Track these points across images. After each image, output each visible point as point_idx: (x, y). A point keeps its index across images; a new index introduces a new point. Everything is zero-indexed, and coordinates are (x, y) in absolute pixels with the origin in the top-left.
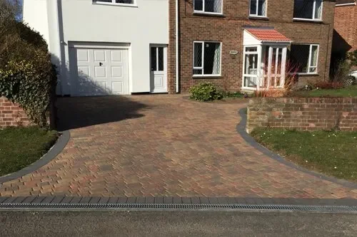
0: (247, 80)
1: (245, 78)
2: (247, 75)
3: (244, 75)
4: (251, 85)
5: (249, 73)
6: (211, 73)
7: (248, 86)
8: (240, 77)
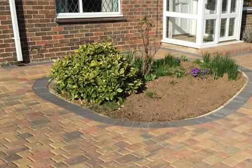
0: (170, 23)
1: (168, 18)
2: (171, 14)
3: (166, 14)
4: (177, 33)
5: (174, 10)
6: (99, 10)
7: (174, 36)
8: (159, 18)
